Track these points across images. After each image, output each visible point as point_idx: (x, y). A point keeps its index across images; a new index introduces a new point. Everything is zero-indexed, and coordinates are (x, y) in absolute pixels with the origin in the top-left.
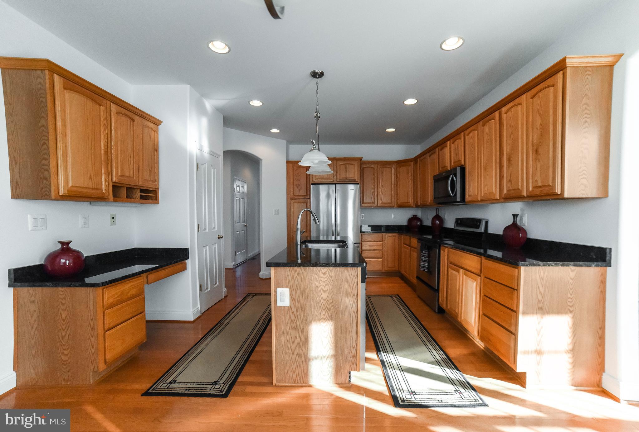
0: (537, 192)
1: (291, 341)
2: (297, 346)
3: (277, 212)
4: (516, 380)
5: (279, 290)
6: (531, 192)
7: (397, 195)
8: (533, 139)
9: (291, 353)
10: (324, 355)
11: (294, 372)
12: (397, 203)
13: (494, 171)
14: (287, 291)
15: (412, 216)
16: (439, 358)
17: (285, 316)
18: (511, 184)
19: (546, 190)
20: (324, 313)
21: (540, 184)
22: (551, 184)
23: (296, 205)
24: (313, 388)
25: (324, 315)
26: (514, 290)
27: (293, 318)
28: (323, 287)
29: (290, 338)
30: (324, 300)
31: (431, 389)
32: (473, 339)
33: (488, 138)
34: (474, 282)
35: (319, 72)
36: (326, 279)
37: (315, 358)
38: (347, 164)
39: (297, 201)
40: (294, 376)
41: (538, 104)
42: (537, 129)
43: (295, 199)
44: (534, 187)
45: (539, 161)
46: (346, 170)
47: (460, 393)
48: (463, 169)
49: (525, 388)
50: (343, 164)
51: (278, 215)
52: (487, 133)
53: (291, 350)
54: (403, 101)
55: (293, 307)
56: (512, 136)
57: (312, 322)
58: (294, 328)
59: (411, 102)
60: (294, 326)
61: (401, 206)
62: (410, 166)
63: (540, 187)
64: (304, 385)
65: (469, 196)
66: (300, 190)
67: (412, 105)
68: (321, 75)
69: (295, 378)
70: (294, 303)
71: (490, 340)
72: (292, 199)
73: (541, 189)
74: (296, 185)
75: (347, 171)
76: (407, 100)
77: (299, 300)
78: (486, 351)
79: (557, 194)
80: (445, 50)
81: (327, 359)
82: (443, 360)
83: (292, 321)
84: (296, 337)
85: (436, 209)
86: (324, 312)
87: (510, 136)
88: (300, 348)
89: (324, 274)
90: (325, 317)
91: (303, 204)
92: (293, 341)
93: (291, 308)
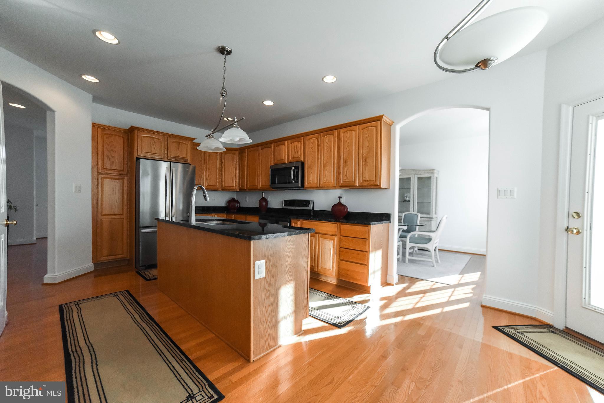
0: (366, 183)
1: (265, 309)
2: (269, 314)
3: (78, 190)
4: (364, 292)
5: (257, 263)
6: (361, 183)
7: (221, 179)
8: (363, 153)
9: (265, 322)
10: (288, 314)
11: (267, 340)
12: (221, 186)
13: (332, 168)
14: (263, 262)
15: (232, 199)
16: (326, 296)
17: (261, 288)
18: (347, 177)
19: (371, 183)
20: (288, 277)
21: (367, 179)
22: (374, 179)
23: (107, 182)
24: (283, 346)
25: (288, 278)
26: (366, 240)
27: (267, 287)
28: (288, 253)
29: (265, 308)
30: (289, 264)
31: (344, 311)
32: (326, 281)
33: (328, 146)
34: (331, 241)
35: (229, 49)
36: (290, 246)
37: (282, 319)
38: (180, 142)
39: (109, 176)
40: (267, 344)
41: (367, 134)
42: (366, 148)
43: (106, 174)
44: (363, 181)
45: (367, 166)
46: (178, 149)
47: (356, 307)
48: (303, 164)
49: (370, 294)
50: (175, 142)
51: (80, 192)
52: (327, 142)
53: (265, 319)
54: (263, 101)
55: (267, 278)
56: (348, 148)
57: (280, 286)
58: (268, 297)
59: (268, 103)
60: (267, 296)
61: (225, 190)
62: (235, 154)
63: (368, 181)
64: (275, 348)
65: (308, 183)
66: (113, 163)
67: (267, 106)
68: (229, 53)
69: (267, 346)
70: (268, 273)
71: (348, 275)
72: (100, 173)
73: (369, 182)
74: (108, 156)
75: (180, 149)
76: (266, 101)
77: (272, 270)
78: (338, 284)
79: (378, 185)
80: (324, 81)
81: (289, 316)
82: (328, 296)
83: (267, 291)
84: (269, 306)
85: (263, 193)
86: (288, 275)
87: (347, 149)
88: (271, 315)
89: (289, 242)
90: (289, 280)
91: (117, 181)
92: (267, 309)
93: (266, 279)
